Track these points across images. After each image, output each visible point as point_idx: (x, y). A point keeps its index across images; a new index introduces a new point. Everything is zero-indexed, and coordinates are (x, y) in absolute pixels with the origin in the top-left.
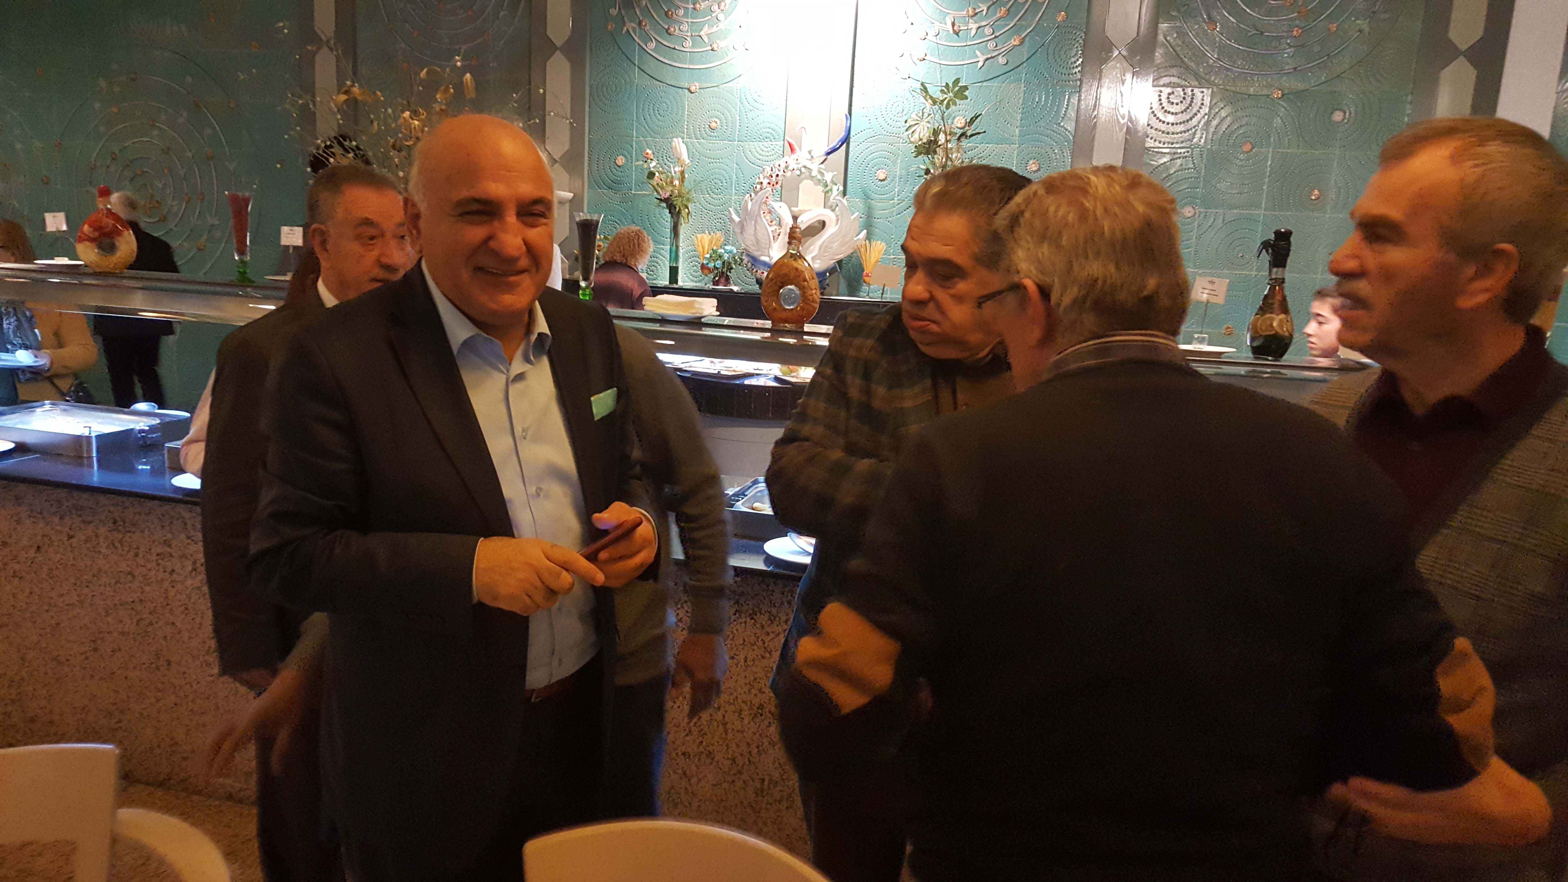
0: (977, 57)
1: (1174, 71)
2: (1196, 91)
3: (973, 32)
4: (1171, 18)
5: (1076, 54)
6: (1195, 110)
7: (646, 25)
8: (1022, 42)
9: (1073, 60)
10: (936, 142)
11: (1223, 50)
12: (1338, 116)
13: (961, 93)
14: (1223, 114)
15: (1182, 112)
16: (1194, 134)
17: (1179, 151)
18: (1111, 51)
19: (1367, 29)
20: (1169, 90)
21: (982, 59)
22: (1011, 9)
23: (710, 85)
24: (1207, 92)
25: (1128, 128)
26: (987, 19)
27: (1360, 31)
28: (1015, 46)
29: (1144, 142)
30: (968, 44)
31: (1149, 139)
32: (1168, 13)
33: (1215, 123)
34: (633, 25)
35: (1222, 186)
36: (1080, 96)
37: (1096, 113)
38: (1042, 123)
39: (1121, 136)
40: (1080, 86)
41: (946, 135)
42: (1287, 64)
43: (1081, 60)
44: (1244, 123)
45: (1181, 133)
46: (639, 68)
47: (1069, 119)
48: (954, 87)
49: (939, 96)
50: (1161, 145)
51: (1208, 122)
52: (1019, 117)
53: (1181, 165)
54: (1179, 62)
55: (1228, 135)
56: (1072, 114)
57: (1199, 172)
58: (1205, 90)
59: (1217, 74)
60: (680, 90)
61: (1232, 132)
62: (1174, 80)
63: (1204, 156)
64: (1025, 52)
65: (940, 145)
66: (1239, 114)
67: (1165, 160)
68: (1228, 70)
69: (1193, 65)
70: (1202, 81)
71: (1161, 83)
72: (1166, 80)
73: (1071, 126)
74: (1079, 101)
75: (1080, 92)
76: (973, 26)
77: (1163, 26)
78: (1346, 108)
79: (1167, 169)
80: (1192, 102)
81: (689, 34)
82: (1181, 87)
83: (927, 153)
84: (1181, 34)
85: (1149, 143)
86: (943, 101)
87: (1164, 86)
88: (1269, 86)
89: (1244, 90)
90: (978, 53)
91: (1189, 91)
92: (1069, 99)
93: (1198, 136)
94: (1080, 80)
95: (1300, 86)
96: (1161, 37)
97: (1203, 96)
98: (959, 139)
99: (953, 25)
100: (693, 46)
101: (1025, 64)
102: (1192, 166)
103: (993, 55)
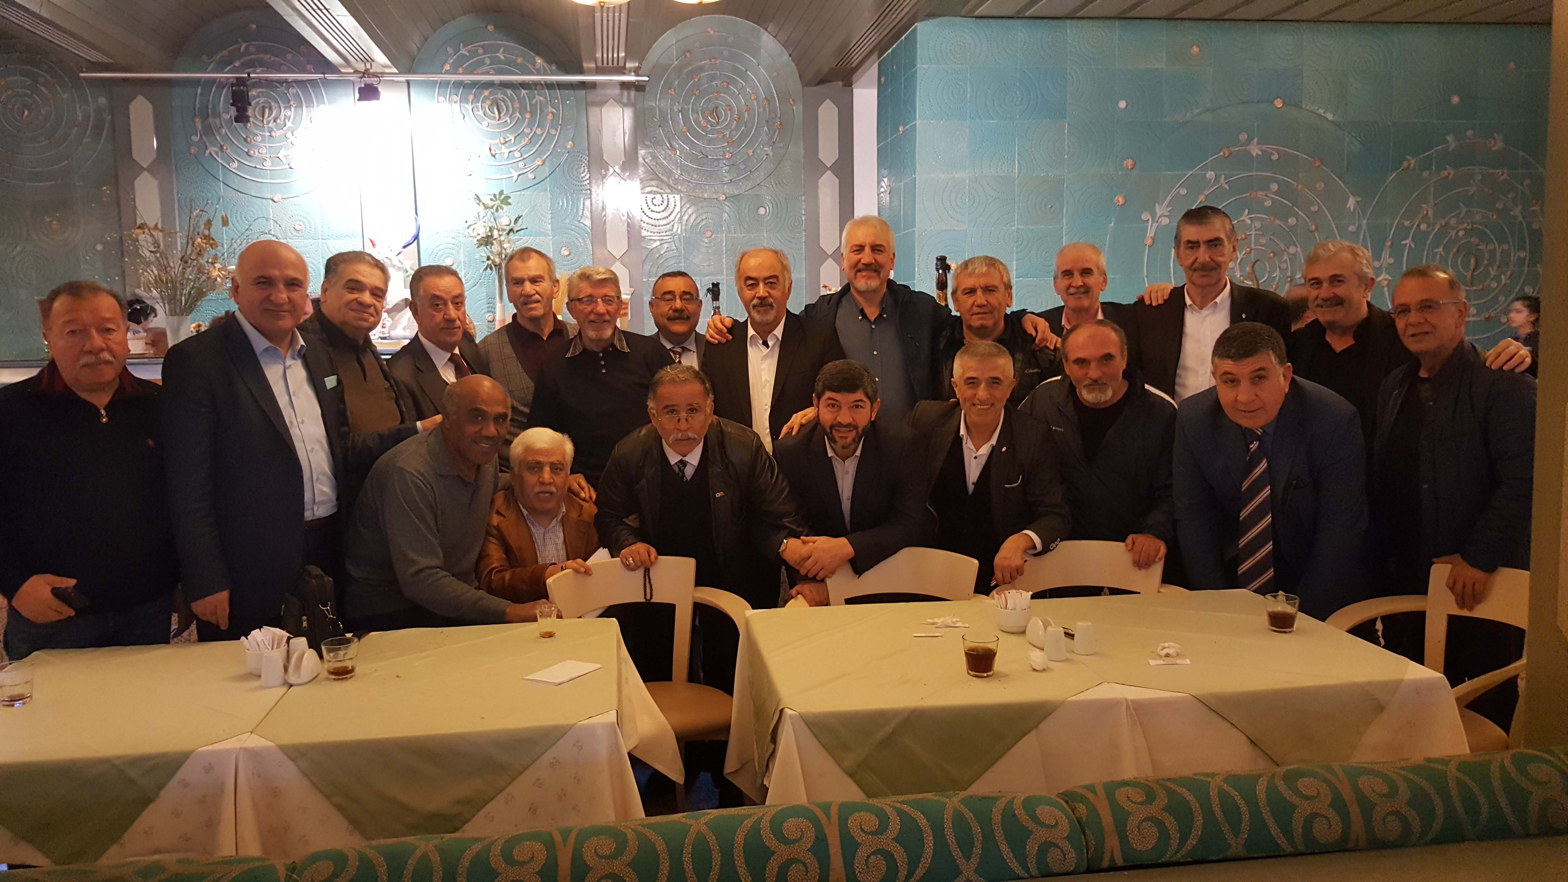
0: (511, 173)
1: (653, 183)
2: (671, 196)
3: (506, 155)
4: (647, 147)
5: (584, 171)
6: (671, 210)
7: (227, 149)
8: (544, 162)
9: (583, 175)
10: (492, 236)
11: (683, 168)
12: (762, 211)
13: (506, 201)
14: (690, 211)
15: (663, 211)
16: (673, 226)
17: (665, 238)
18: (608, 170)
19: (771, 154)
20: (652, 196)
21: (515, 174)
22: (532, 140)
23: (291, 196)
24: (678, 197)
25: (628, 223)
26: (515, 146)
27: (767, 155)
28: (539, 166)
29: (640, 233)
30: (504, 163)
31: (643, 231)
32: (644, 143)
33: (686, 218)
34: (216, 149)
35: (696, 261)
36: (591, 201)
37: (604, 213)
38: (567, 221)
39: (624, 228)
40: (591, 194)
41: (499, 231)
42: (726, 177)
43: (588, 176)
44: (704, 217)
45: (664, 225)
46: (223, 183)
47: (586, 217)
48: (500, 197)
49: (491, 204)
50: (652, 234)
51: (681, 217)
52: (549, 217)
53: (668, 248)
54: (655, 177)
55: (695, 226)
56: (587, 213)
57: (680, 253)
58: (675, 195)
59: (682, 185)
60: (264, 200)
61: (698, 224)
62: (655, 189)
63: (682, 240)
64: (547, 170)
65: (495, 239)
66: (701, 211)
67: (654, 245)
68: (689, 182)
69: (665, 179)
70: (673, 190)
71: (646, 191)
72: (648, 189)
73: (588, 222)
74: (591, 204)
75: (590, 198)
76: (506, 151)
77: (642, 152)
78: (766, 206)
79: (659, 251)
80: (668, 204)
81: (268, 156)
82: (660, 193)
83: (486, 245)
84: (655, 158)
85: (644, 233)
86: (492, 207)
87: (648, 193)
88: (716, 192)
89: (701, 195)
90: (512, 170)
91: (665, 196)
92: (584, 203)
93: (675, 228)
94: (590, 190)
95: (736, 192)
96: (641, 159)
97: (675, 199)
98: (508, 234)
99: (490, 149)
100: (272, 166)
101: (548, 179)
102: (675, 248)
103: (524, 171)
